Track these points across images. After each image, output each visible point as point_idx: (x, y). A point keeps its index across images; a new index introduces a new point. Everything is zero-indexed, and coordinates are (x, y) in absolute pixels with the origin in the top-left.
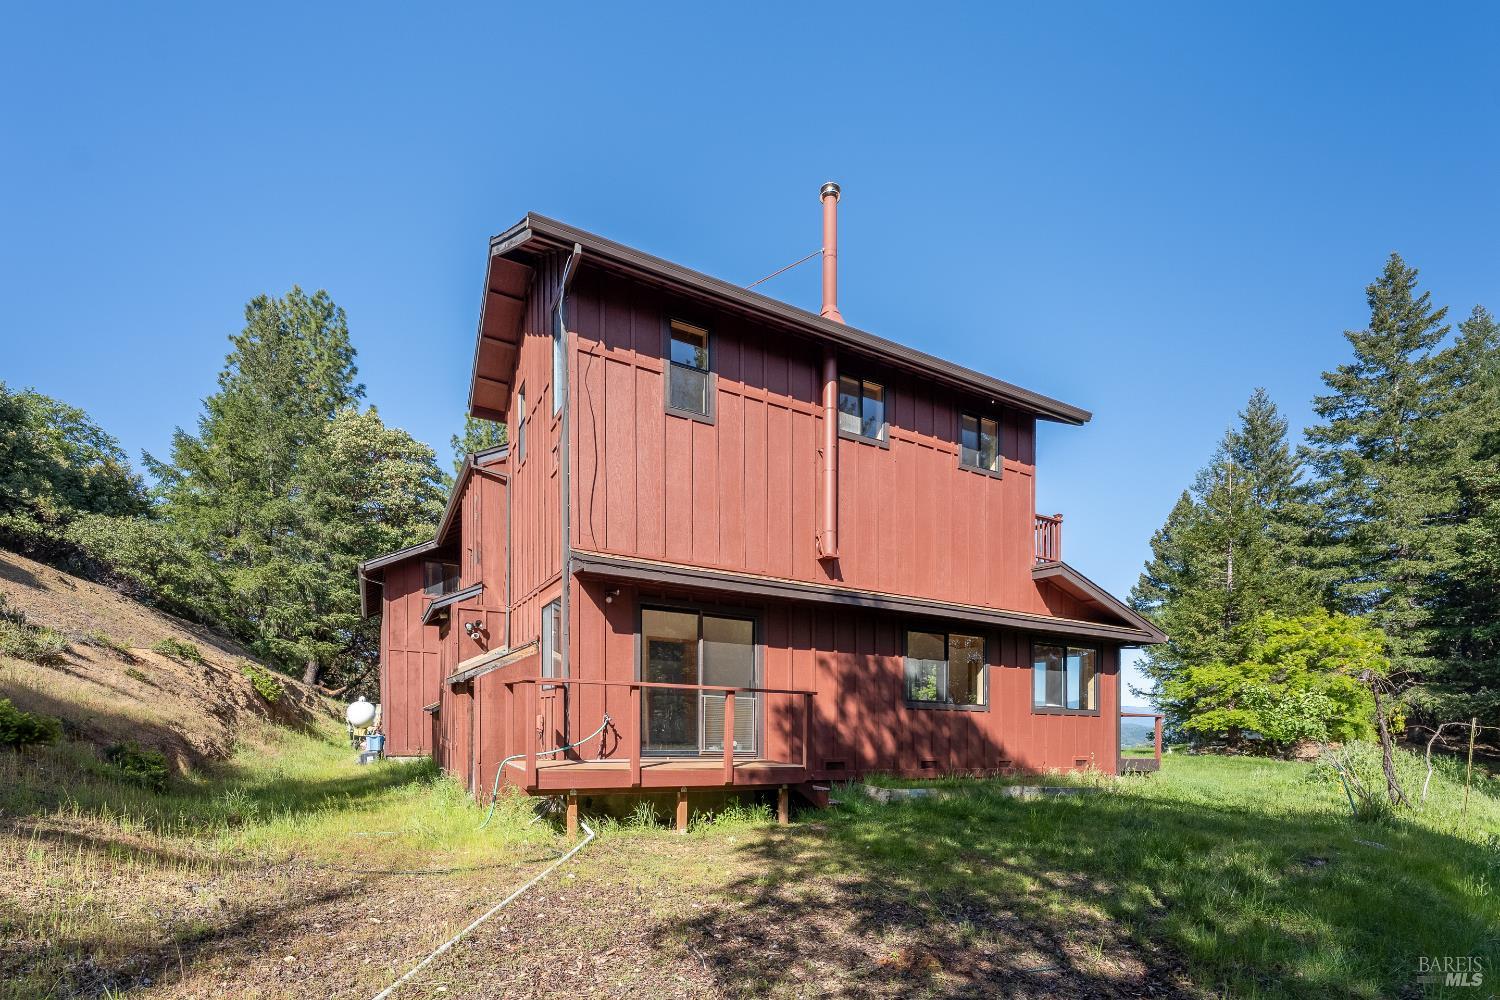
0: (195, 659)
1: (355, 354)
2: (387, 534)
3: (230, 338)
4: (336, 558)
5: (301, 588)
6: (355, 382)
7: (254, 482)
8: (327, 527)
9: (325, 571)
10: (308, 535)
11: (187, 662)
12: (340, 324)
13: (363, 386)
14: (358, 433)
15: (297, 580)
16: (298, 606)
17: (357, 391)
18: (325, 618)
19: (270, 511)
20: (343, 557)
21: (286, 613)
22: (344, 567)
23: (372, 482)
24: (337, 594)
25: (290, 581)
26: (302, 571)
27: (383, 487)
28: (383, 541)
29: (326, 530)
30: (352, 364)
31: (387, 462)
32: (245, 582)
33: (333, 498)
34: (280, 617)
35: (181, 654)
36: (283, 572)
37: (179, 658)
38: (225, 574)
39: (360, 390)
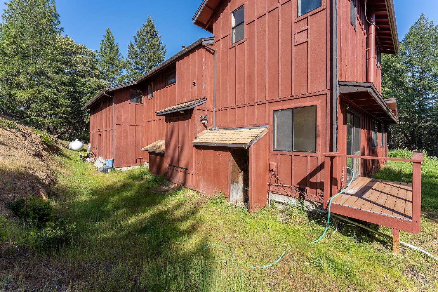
0: (15, 128)
1: (59, 16)
2: (80, 80)
3: (5, 3)
4: (61, 88)
5: (47, 98)
6: (59, 26)
7: (24, 56)
8: (58, 76)
9: (56, 92)
10: (49, 78)
11: (12, 130)
12: (52, 5)
13: (63, 28)
14: (65, 44)
15: (46, 95)
16: (46, 105)
17: (60, 30)
18: (56, 109)
19: (33, 68)
20: (64, 88)
21: (40, 107)
22: (65, 91)
23: (73, 62)
24: (62, 101)
25: (42, 96)
26: (47, 92)
27: (76, 64)
28: (79, 83)
29: (58, 77)
30: (58, 20)
31: (78, 55)
32: (22, 95)
33: (60, 66)
34: (38, 109)
35: (9, 126)
36: (39, 92)
37: (8, 128)
38: (12, 92)
39: (62, 29)
